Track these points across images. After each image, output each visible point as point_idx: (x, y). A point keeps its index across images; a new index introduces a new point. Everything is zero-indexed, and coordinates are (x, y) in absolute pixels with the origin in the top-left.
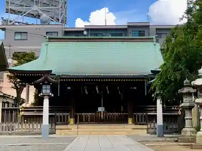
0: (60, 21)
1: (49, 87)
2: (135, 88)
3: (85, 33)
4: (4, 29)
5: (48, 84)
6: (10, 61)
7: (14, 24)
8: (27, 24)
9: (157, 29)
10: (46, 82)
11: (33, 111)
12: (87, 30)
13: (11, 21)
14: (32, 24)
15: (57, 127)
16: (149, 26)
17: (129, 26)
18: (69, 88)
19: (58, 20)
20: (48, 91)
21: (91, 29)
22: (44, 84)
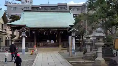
0: (30, 2)
1: (25, 33)
2: (62, 33)
3: (40, 8)
4: (6, 6)
5: (24, 31)
6: (8, 19)
7: (10, 4)
8: (16, 4)
9: (70, 6)
10: (23, 31)
11: (19, 42)
12: (41, 6)
13: (9, 2)
14: (18, 4)
15: (29, 49)
16: (67, 5)
17: (58, 5)
18: (34, 32)
19: (29, 2)
20: (24, 35)
21: (43, 6)
22: (22, 31)
